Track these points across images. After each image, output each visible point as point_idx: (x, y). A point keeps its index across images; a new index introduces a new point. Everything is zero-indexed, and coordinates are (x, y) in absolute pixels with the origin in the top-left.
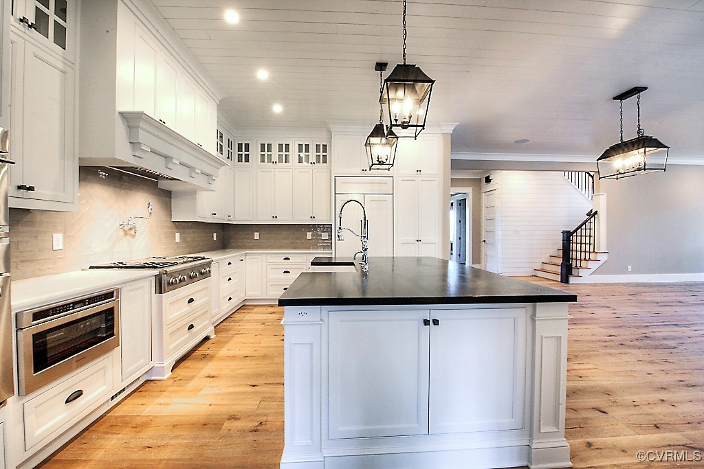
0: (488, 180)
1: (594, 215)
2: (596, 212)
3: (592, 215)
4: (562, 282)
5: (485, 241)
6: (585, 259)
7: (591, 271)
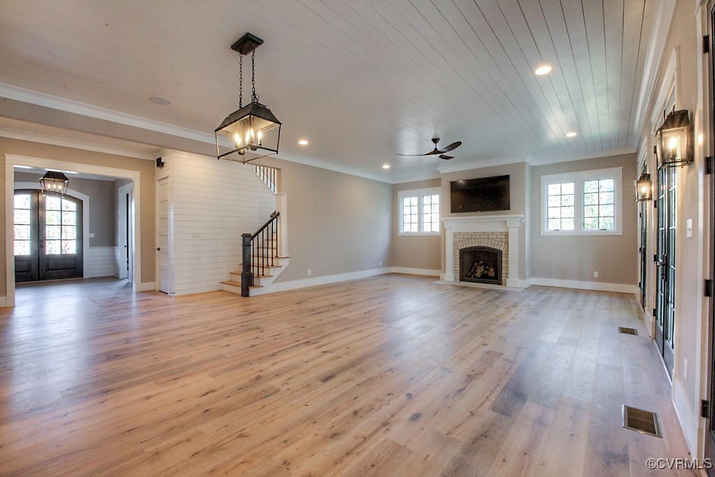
0: (160, 163)
1: (276, 217)
2: (279, 214)
3: (276, 215)
4: (242, 296)
5: (159, 249)
6: (268, 265)
7: (273, 279)
